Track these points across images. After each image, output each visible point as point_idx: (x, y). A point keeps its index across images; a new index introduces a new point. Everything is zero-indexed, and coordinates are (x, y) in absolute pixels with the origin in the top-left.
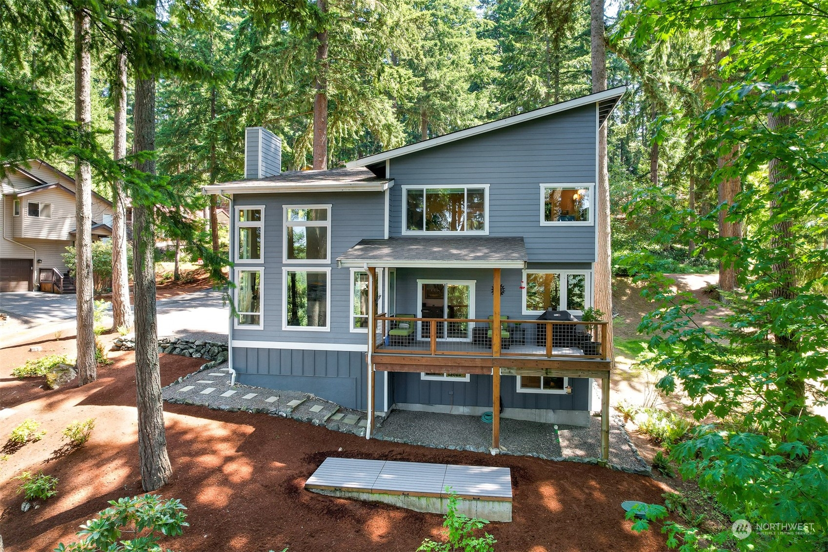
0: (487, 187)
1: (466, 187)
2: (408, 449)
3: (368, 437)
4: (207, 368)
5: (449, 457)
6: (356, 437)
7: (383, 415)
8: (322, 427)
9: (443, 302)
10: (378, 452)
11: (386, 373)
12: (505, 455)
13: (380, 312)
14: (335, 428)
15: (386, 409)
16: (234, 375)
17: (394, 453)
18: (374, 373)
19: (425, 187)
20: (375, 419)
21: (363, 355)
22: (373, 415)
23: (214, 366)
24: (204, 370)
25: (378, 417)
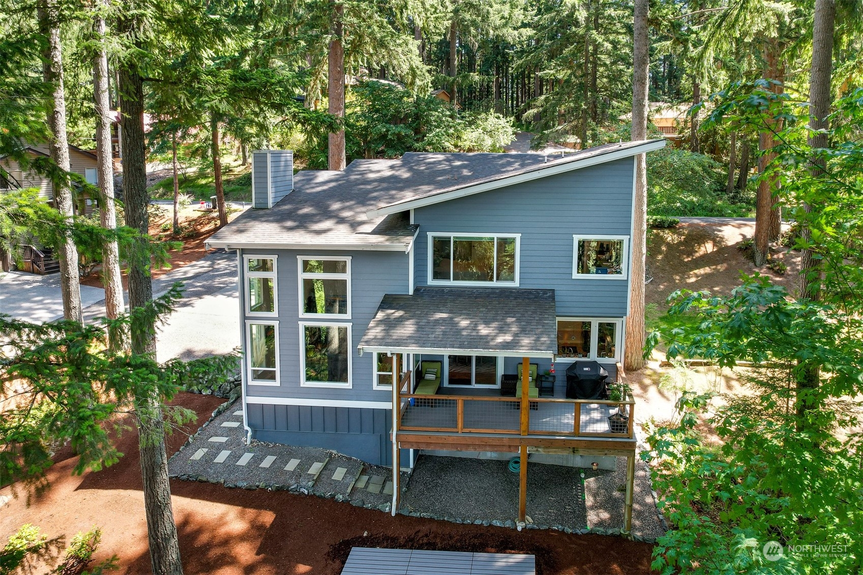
0: (518, 236)
1: (496, 236)
2: (434, 528)
3: (393, 514)
4: (219, 413)
5: (475, 537)
6: (381, 513)
7: (409, 471)
8: (346, 503)
9: (470, 370)
10: (403, 533)
11: (411, 451)
12: (532, 529)
13: (405, 369)
14: (360, 504)
15: (412, 466)
16: (249, 434)
17: (421, 534)
18: (399, 451)
19: (452, 235)
20: (401, 475)
21: (388, 413)
22: (399, 471)
23: (227, 408)
24: (216, 416)
25: (404, 473)
